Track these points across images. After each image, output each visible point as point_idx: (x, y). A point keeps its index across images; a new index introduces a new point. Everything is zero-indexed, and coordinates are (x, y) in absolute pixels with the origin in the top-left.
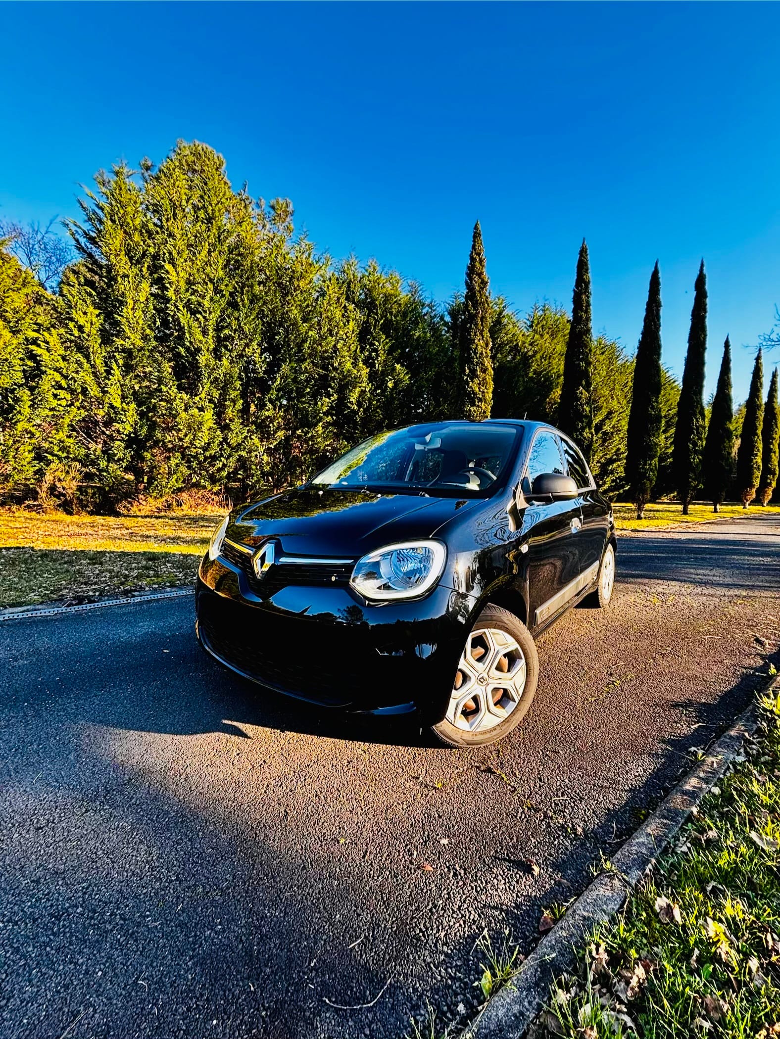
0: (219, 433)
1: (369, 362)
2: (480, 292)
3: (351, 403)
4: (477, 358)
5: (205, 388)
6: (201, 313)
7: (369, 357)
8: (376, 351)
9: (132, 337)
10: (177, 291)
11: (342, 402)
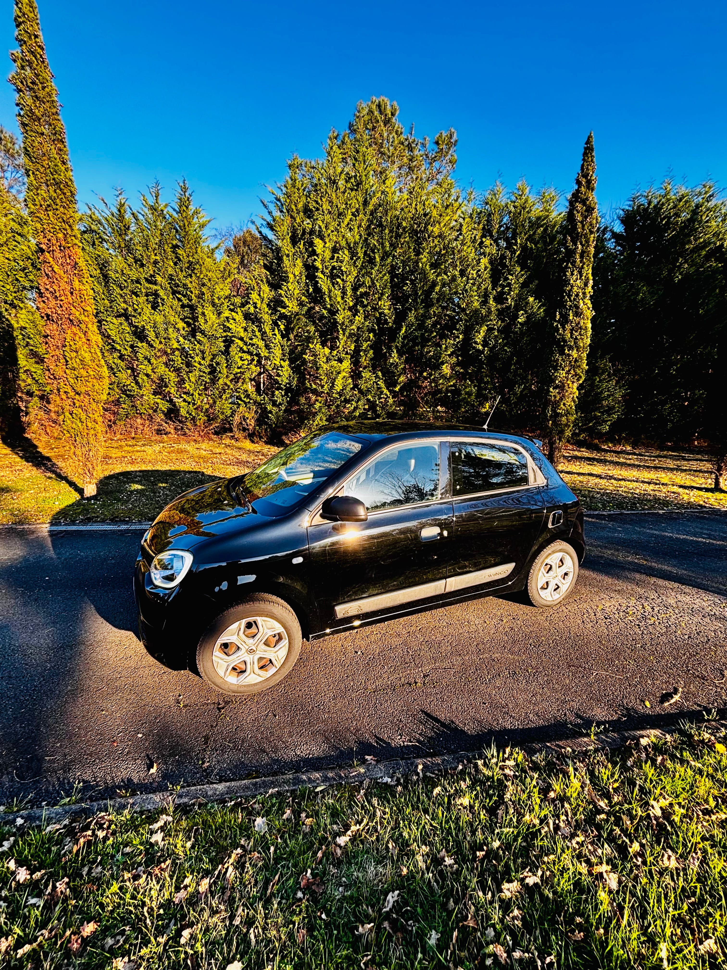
0: (350, 381)
1: (500, 299)
2: (582, 222)
3: (476, 343)
4: (571, 301)
5: (342, 341)
6: (339, 277)
7: (502, 293)
8: (509, 285)
9: (291, 306)
10: (323, 261)
11: (468, 341)
